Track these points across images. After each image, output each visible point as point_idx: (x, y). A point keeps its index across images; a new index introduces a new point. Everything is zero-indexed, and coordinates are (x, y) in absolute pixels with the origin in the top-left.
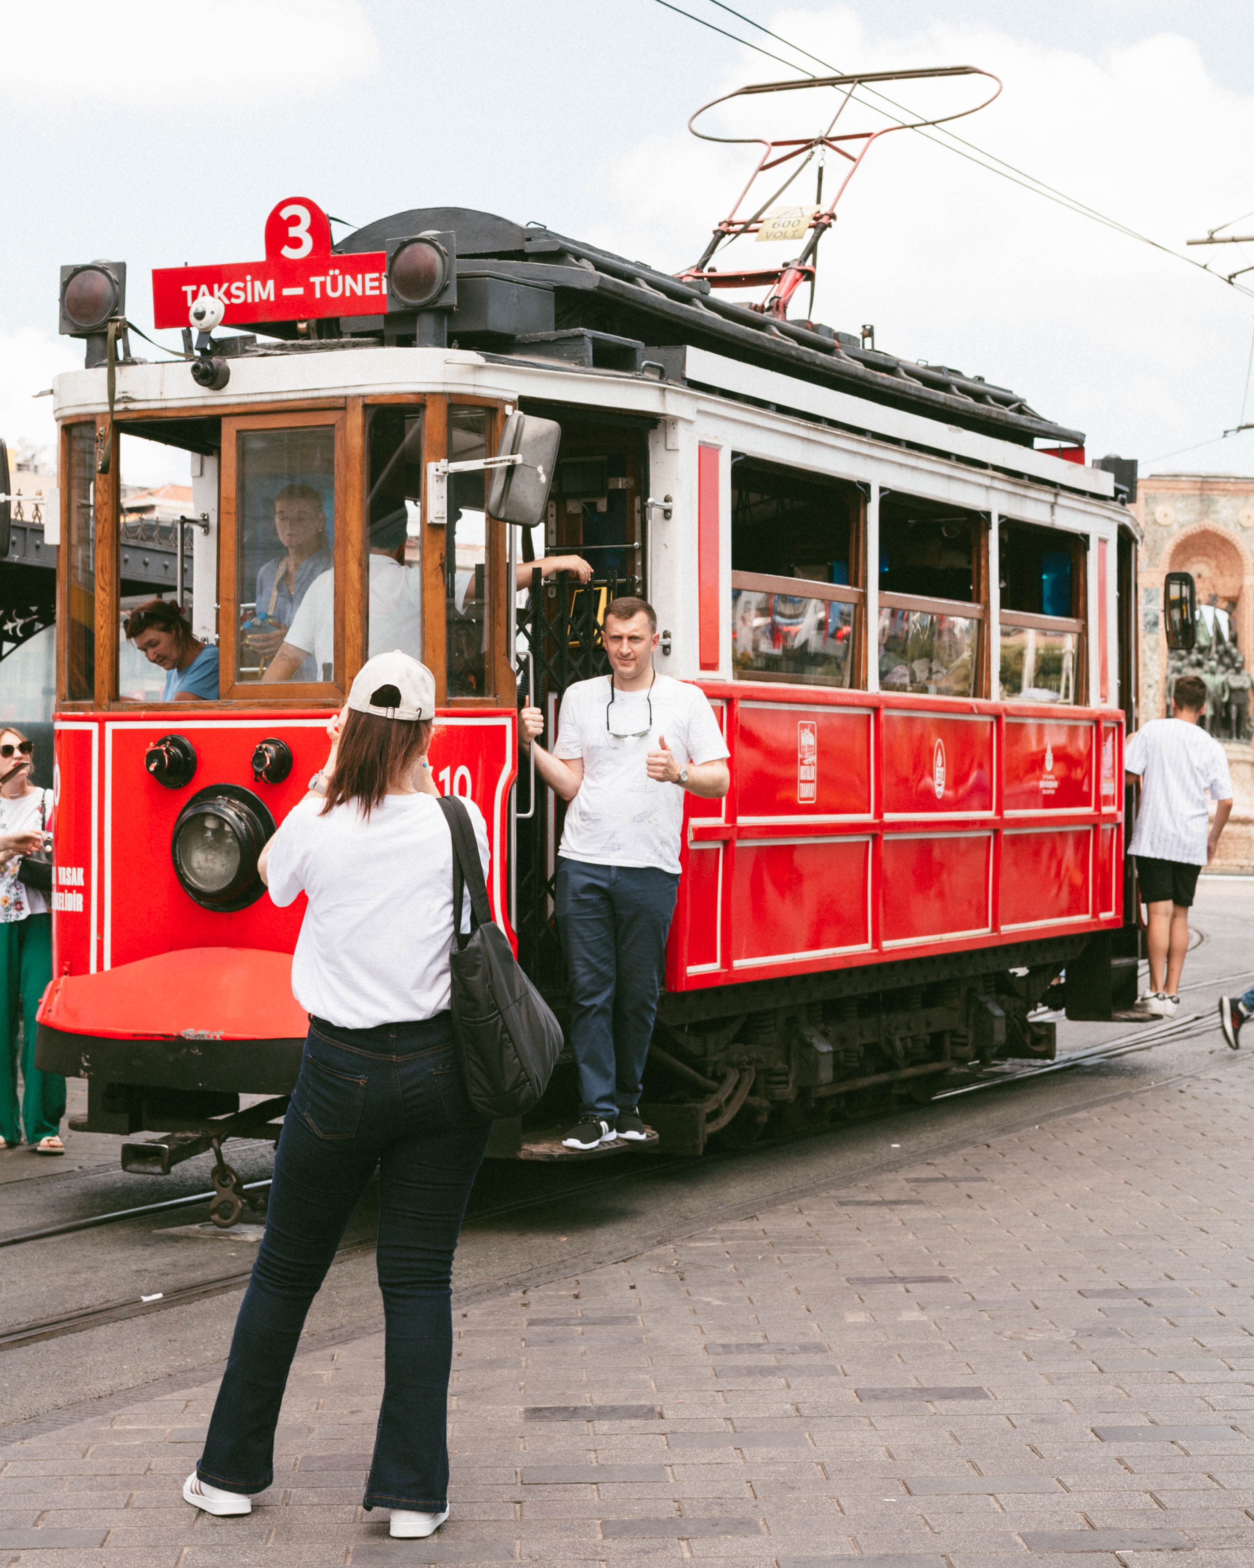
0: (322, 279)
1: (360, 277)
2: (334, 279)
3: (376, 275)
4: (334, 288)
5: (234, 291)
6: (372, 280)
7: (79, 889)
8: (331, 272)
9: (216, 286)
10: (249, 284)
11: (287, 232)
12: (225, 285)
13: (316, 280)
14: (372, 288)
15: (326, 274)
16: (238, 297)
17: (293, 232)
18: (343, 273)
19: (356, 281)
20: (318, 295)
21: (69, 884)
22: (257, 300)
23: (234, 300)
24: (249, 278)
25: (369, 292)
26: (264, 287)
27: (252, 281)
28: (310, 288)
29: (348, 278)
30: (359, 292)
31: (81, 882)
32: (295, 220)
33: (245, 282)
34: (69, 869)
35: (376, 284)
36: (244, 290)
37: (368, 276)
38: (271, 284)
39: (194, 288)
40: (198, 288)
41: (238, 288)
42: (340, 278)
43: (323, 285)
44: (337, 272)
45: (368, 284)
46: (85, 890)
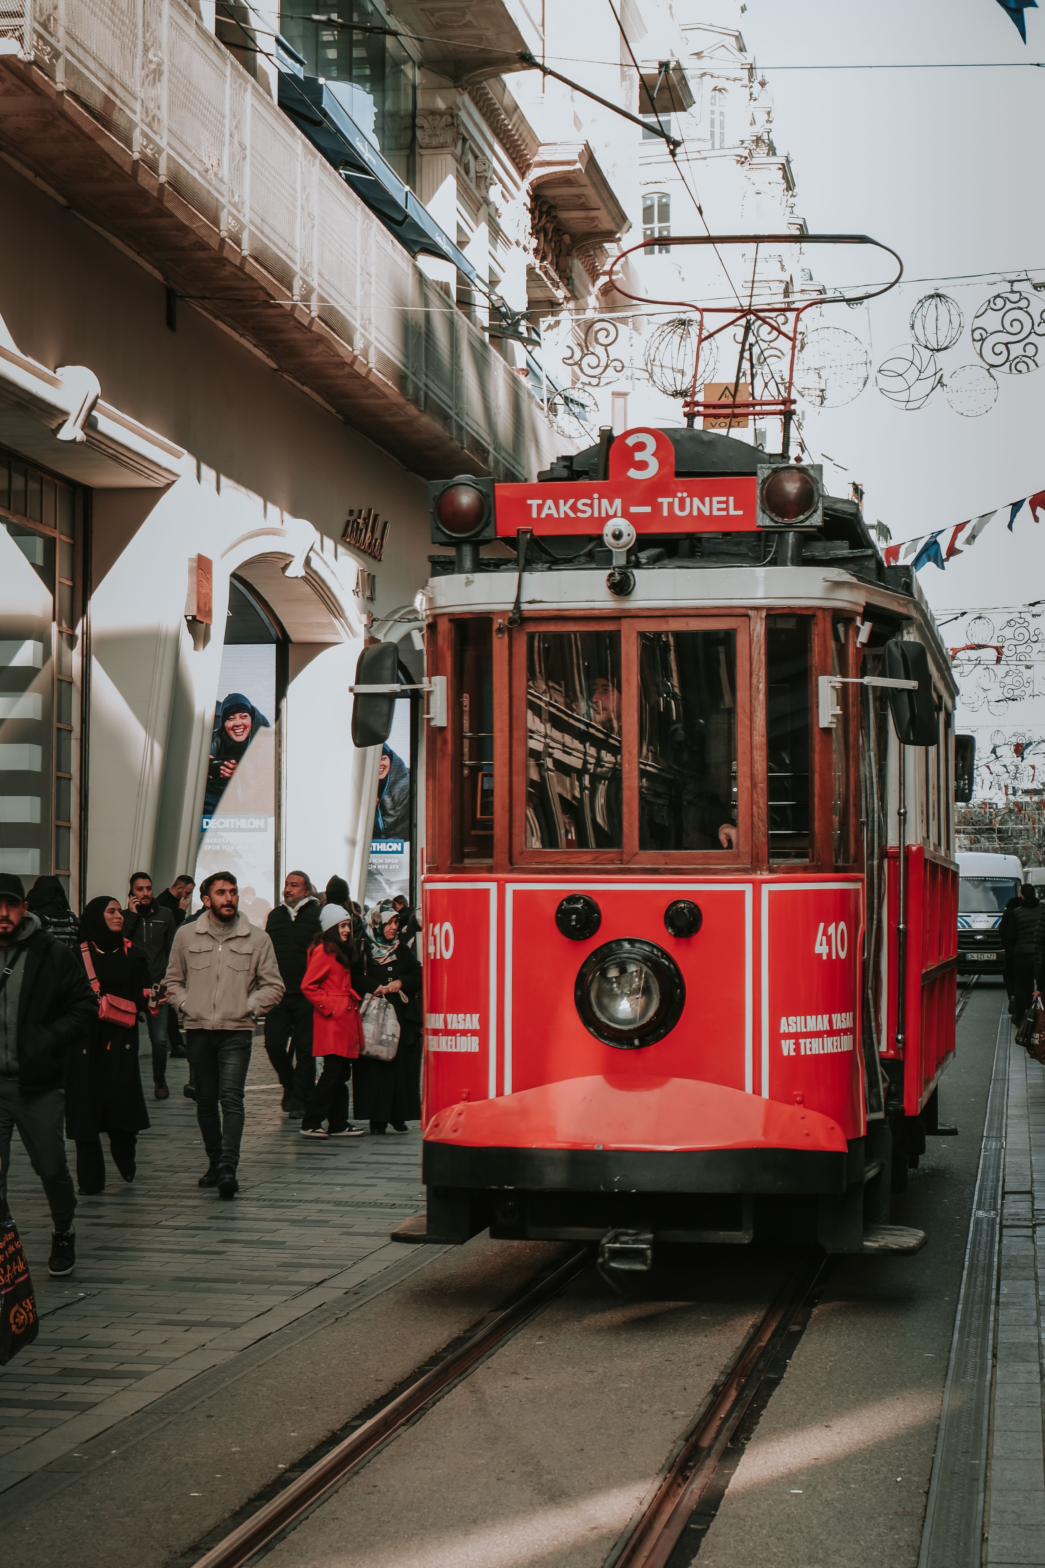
0: (671, 500)
1: (707, 499)
2: (682, 501)
3: (724, 499)
4: (682, 507)
5: (580, 505)
6: (719, 502)
7: (474, 1033)
8: (679, 495)
9: (562, 502)
10: (596, 502)
11: (633, 457)
12: (571, 501)
13: (665, 501)
14: (719, 510)
15: (675, 496)
16: (584, 512)
17: (638, 456)
18: (691, 496)
19: (703, 503)
20: (665, 514)
21: (461, 1028)
22: (603, 515)
23: (580, 515)
24: (596, 496)
25: (715, 513)
26: (611, 505)
27: (599, 499)
28: (657, 507)
29: (696, 501)
30: (707, 512)
31: (476, 1026)
32: (641, 446)
33: (592, 499)
34: (461, 1016)
35: (724, 506)
36: (591, 506)
37: (715, 499)
38: (618, 502)
39: (540, 502)
40: (544, 502)
41: (584, 504)
42: (688, 500)
43: (671, 505)
44: (685, 494)
45: (716, 506)
46: (482, 1034)
